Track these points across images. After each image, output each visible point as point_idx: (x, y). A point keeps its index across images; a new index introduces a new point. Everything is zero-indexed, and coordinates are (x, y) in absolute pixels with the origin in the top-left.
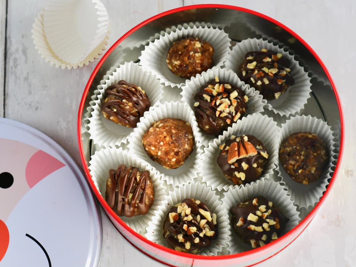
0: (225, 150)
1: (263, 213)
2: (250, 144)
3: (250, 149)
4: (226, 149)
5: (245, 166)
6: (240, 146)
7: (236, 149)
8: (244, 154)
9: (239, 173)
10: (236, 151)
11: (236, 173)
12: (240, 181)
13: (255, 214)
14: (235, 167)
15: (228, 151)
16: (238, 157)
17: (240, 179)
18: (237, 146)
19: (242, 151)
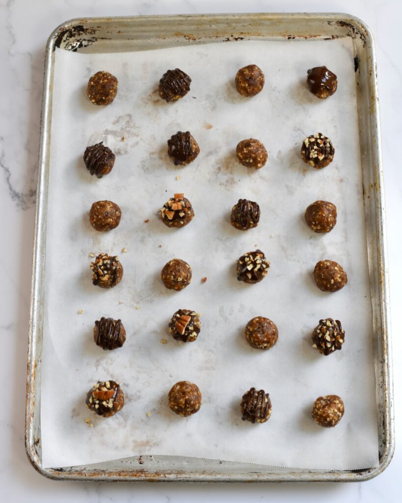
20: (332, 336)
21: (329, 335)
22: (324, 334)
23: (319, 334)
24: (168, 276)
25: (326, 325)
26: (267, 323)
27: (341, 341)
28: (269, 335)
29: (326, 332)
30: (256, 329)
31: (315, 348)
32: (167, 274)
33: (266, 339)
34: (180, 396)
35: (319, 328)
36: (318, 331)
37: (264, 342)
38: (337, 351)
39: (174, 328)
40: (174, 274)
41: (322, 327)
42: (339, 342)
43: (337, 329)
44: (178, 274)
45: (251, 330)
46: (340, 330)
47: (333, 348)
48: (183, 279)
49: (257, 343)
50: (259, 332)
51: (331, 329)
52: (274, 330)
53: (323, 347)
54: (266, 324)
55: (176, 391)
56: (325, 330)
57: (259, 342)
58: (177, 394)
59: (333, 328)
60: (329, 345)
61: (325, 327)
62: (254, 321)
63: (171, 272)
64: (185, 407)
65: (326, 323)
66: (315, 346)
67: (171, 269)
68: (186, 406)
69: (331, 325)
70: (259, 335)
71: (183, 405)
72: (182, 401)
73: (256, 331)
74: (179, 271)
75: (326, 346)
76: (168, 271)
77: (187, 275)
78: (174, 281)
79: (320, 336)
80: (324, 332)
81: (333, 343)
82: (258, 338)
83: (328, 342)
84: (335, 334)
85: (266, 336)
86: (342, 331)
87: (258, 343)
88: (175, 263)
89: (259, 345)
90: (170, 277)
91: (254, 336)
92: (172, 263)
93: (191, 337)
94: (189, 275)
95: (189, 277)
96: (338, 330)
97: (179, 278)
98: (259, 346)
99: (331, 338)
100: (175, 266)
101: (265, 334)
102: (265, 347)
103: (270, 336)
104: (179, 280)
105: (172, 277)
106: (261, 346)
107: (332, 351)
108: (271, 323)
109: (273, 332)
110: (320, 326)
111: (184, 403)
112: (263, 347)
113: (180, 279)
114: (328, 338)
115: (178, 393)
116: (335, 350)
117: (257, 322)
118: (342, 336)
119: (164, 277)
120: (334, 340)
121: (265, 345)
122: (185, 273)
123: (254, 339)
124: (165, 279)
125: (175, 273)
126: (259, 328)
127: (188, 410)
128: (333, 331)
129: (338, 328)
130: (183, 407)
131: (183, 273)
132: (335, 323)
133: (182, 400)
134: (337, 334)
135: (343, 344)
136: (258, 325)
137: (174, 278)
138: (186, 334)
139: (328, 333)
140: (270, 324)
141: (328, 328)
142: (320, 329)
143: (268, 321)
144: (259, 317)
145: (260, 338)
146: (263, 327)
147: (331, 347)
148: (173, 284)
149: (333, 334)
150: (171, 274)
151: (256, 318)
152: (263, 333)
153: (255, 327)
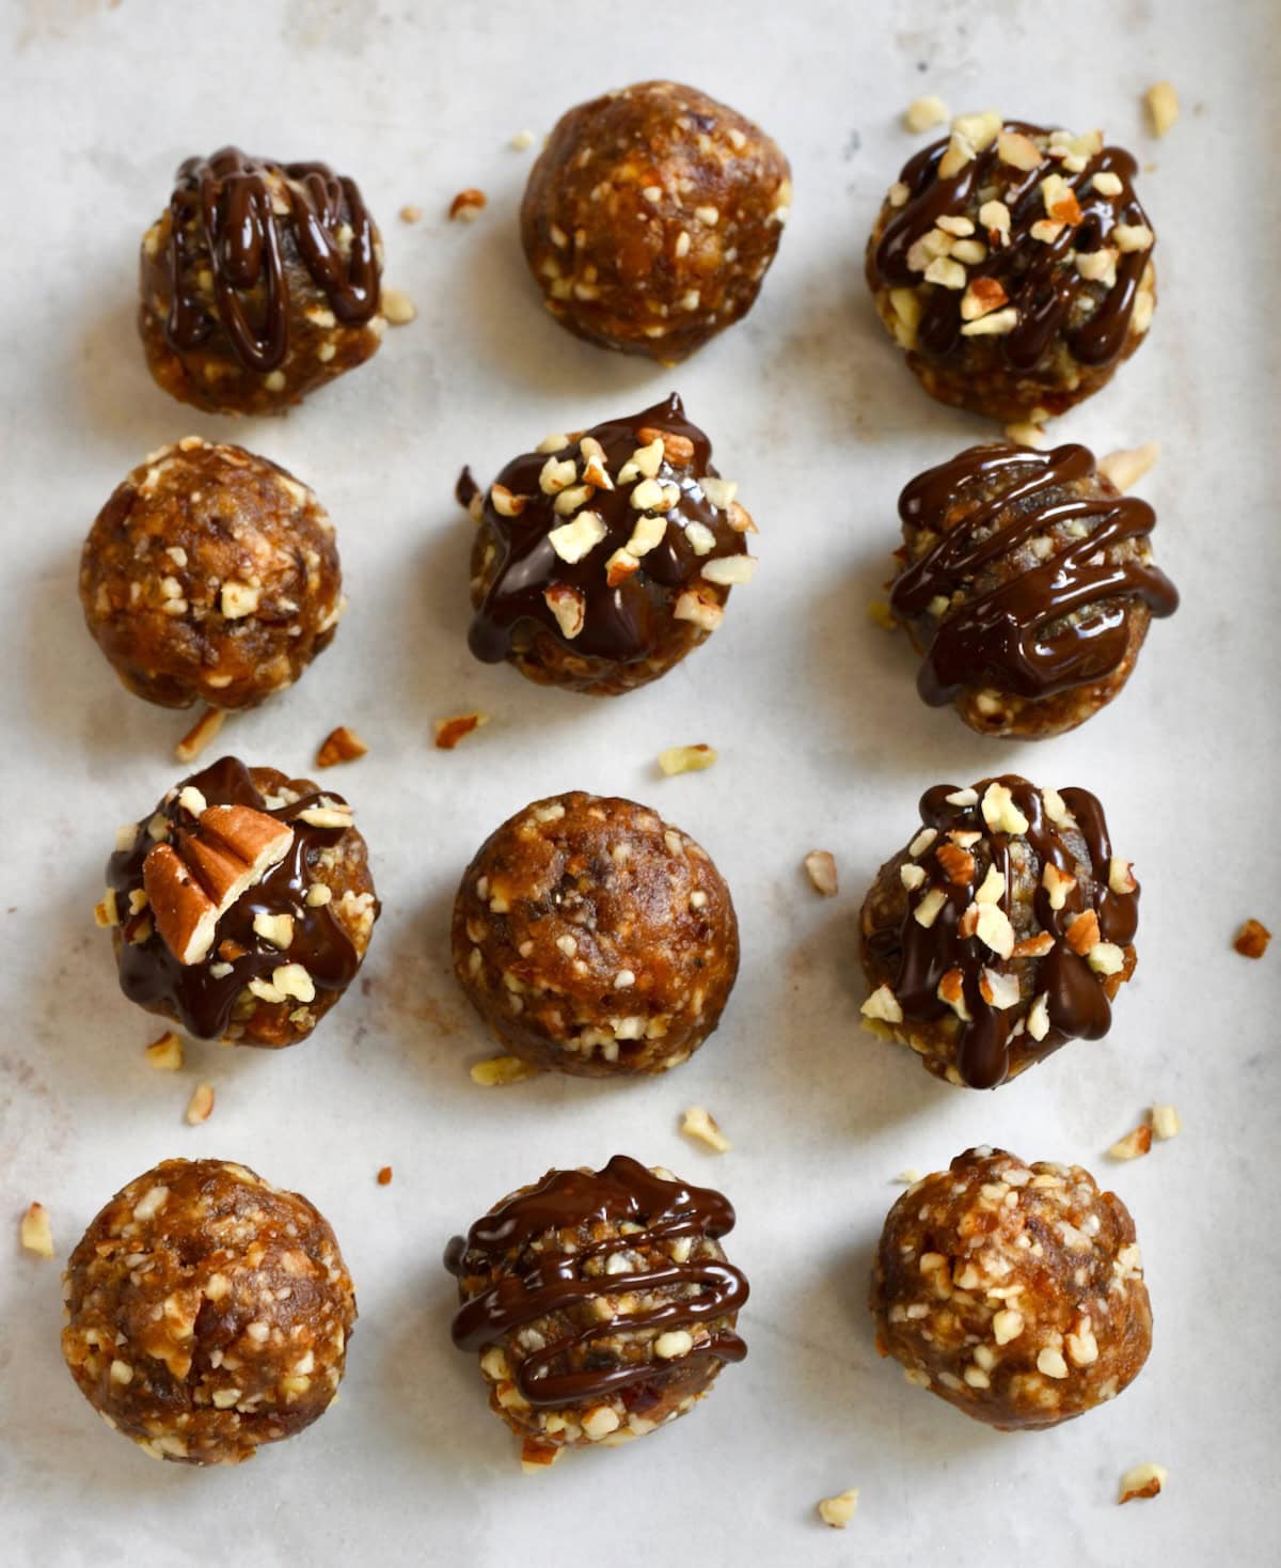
0: (134, 917)
1: (578, 482)
2: (232, 813)
3: (245, 836)
4: (133, 910)
5: (272, 926)
6: (191, 849)
7: (181, 874)
8: (235, 874)
9: (269, 979)
10: (185, 882)
11: (258, 988)
12: (299, 1016)
13: (569, 518)
14: (233, 963)
15: (146, 911)
16: (213, 906)
17: (293, 1002)
18: (174, 858)
19: (218, 867)
20: (1036, 913)
21: (1002, 904)
22: (961, 899)
23: (916, 898)
24: (136, 590)
25: (973, 820)
26: (638, 838)
27: (1107, 957)
28: (655, 936)
29: (979, 880)
30: (539, 891)
31: (890, 1026)
32: (124, 577)
33: (626, 978)
34: (161, 1272)
35: (915, 850)
36: (913, 875)
37: (614, 1003)
38: (1076, 1048)
39: (136, 899)
40: (179, 557)
41: (941, 840)
42: (1084, 962)
43: (1071, 863)
44: (217, 554)
45: (500, 905)
46: (1102, 870)
47: (1040, 1024)
48: (267, 599)
49: (556, 1018)
50: (567, 914)
51: (1019, 852)
52: (699, 899)
53: (949, 1010)
54: (623, 851)
55: (131, 1230)
56: (972, 864)
57: (567, 1004)
58: (136, 1259)
59: (1043, 845)
60: (1002, 993)
61: (968, 840)
62: (528, 831)
63: (159, 544)
64: (196, 1371)
65: (978, 808)
66: (883, 1004)
67: (157, 525)
68: (201, 1365)
69: (1017, 823)
70: (567, 944)
71: (179, 1346)
72: (176, 1314)
73: (540, 908)
74: (222, 529)
75: (976, 1002)
76: (131, 546)
77: (301, 565)
78: (187, 617)
79: (925, 916)
80: (964, 879)
81: (1041, 978)
82: (558, 966)
83: (996, 961)
84: (1058, 900)
85: (631, 949)
86: (1118, 873)
87: (569, 1014)
88: (180, 477)
89: (576, 1031)
90: (155, 589)
91: (526, 948)
92: (154, 476)
93: (259, 1001)
94: (314, 559)
95: (314, 580)
96: (1085, 868)
97: (229, 590)
98: (573, 1044)
99: (1018, 931)
100: (184, 496)
101: (623, 930)
102: (627, 1046)
103: (665, 952)
104: (232, 610)
105: (172, 588)
106: (589, 1040)
107: (1029, 1050)
108: (673, 842)
109: (692, 910)
110: (930, 834)
111: (187, 1330)
112: (611, 1052)
113: (240, 601)
114: (994, 930)
115: (149, 1250)
116: (1056, 1038)
117: (550, 833)
118: (1120, 920)
119: (102, 605)
120: (1045, 947)
121: (629, 1028)
122: (276, 544)
123: (528, 979)
124: (118, 614)
125: (189, 552)
126: (567, 882)
127: (223, 1399)
128: (1039, 875)
129: (1078, 849)
130: (182, 1368)
131: (263, 547)
132: (1056, 809)
133: (170, 1307)
134: (1076, 900)
135: (1123, 988)
136: (558, 858)
137: (188, 593)
138: (223, 969)
139: (995, 884)
140: (658, 846)
141: (994, 846)
142: (928, 860)
143: (644, 823)
144: (566, 800)
145: (581, 967)
146: (600, 872)
147: (1023, 1011)
148: (186, 645)
149: (1041, 897)
150: (158, 567)
151: (545, 804)
152: (606, 924)
153: (535, 877)
